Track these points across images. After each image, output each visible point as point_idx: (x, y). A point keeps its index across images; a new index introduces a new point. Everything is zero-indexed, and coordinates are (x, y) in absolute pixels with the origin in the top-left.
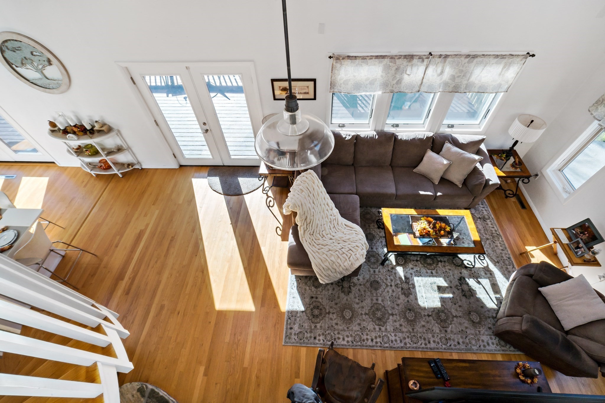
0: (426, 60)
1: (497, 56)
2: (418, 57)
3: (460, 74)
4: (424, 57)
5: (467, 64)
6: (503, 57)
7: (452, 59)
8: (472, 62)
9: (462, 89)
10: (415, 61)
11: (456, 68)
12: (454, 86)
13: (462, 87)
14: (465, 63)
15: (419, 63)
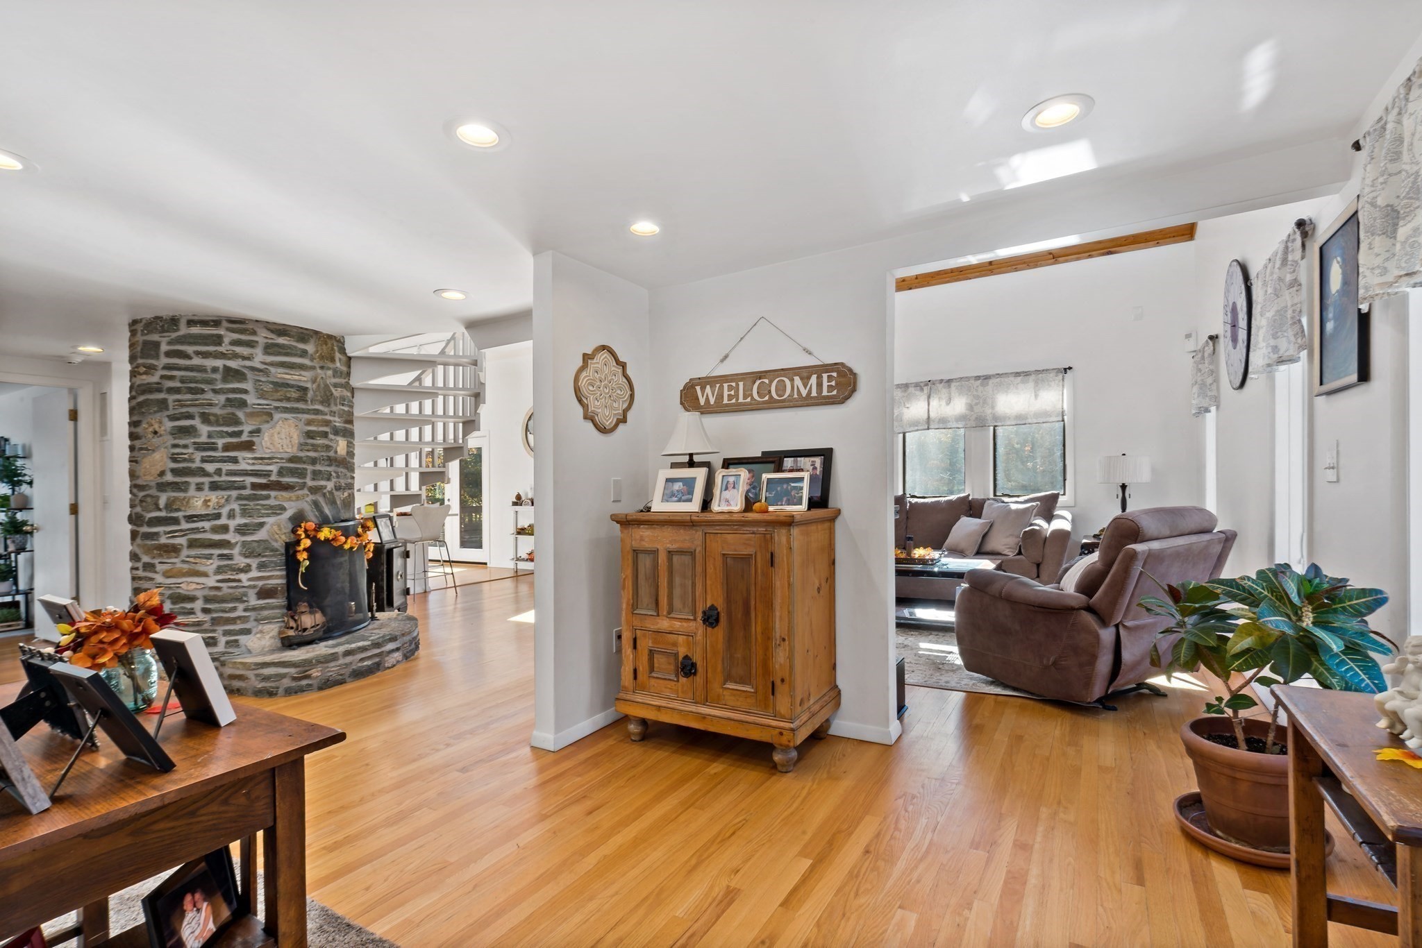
0: (925, 388)
1: (1017, 374)
2: (913, 385)
3: (977, 401)
4: (922, 385)
5: (980, 388)
6: (1027, 374)
7: (958, 383)
8: (988, 384)
9: (989, 422)
10: (911, 390)
11: (970, 394)
12: (976, 418)
13: (988, 418)
14: (977, 387)
15: (918, 393)
